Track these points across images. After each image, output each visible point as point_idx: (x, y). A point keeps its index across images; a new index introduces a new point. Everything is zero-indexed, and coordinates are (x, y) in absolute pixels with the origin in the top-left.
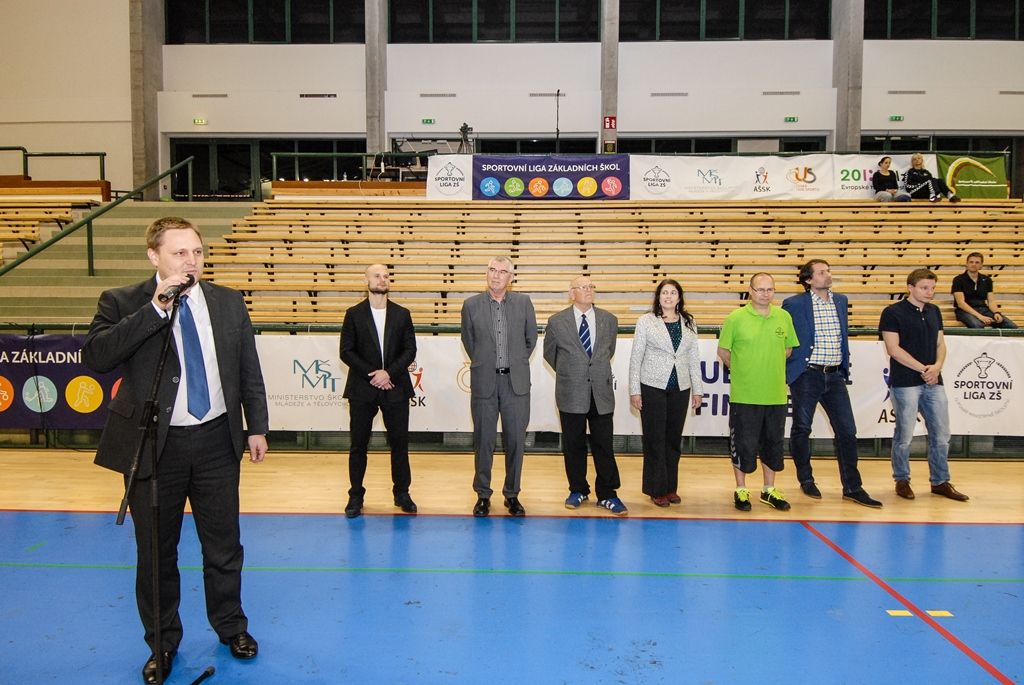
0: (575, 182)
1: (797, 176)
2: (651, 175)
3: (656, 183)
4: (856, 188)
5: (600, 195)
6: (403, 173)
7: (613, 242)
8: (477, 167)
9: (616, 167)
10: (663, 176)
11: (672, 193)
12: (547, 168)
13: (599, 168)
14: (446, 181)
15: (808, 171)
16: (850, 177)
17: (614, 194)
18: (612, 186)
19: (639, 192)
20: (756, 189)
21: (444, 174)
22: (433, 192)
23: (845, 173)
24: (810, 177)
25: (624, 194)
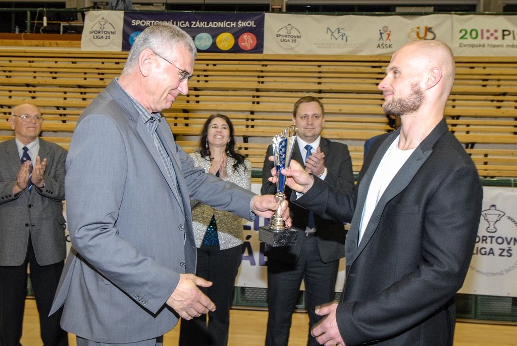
0: (214, 37)
1: (418, 34)
2: (284, 32)
3: (287, 39)
4: (473, 46)
5: (236, 49)
6: (64, 26)
7: (227, 90)
8: (127, 23)
9: (252, 24)
10: (294, 33)
11: (302, 48)
12: (191, 24)
13: (237, 25)
14: (98, 34)
15: (429, 30)
16: (468, 36)
17: (249, 48)
18: (248, 41)
19: (272, 47)
20: (379, 46)
21: (97, 28)
22: (88, 44)
23: (463, 32)
24: (430, 36)
25: (259, 48)
